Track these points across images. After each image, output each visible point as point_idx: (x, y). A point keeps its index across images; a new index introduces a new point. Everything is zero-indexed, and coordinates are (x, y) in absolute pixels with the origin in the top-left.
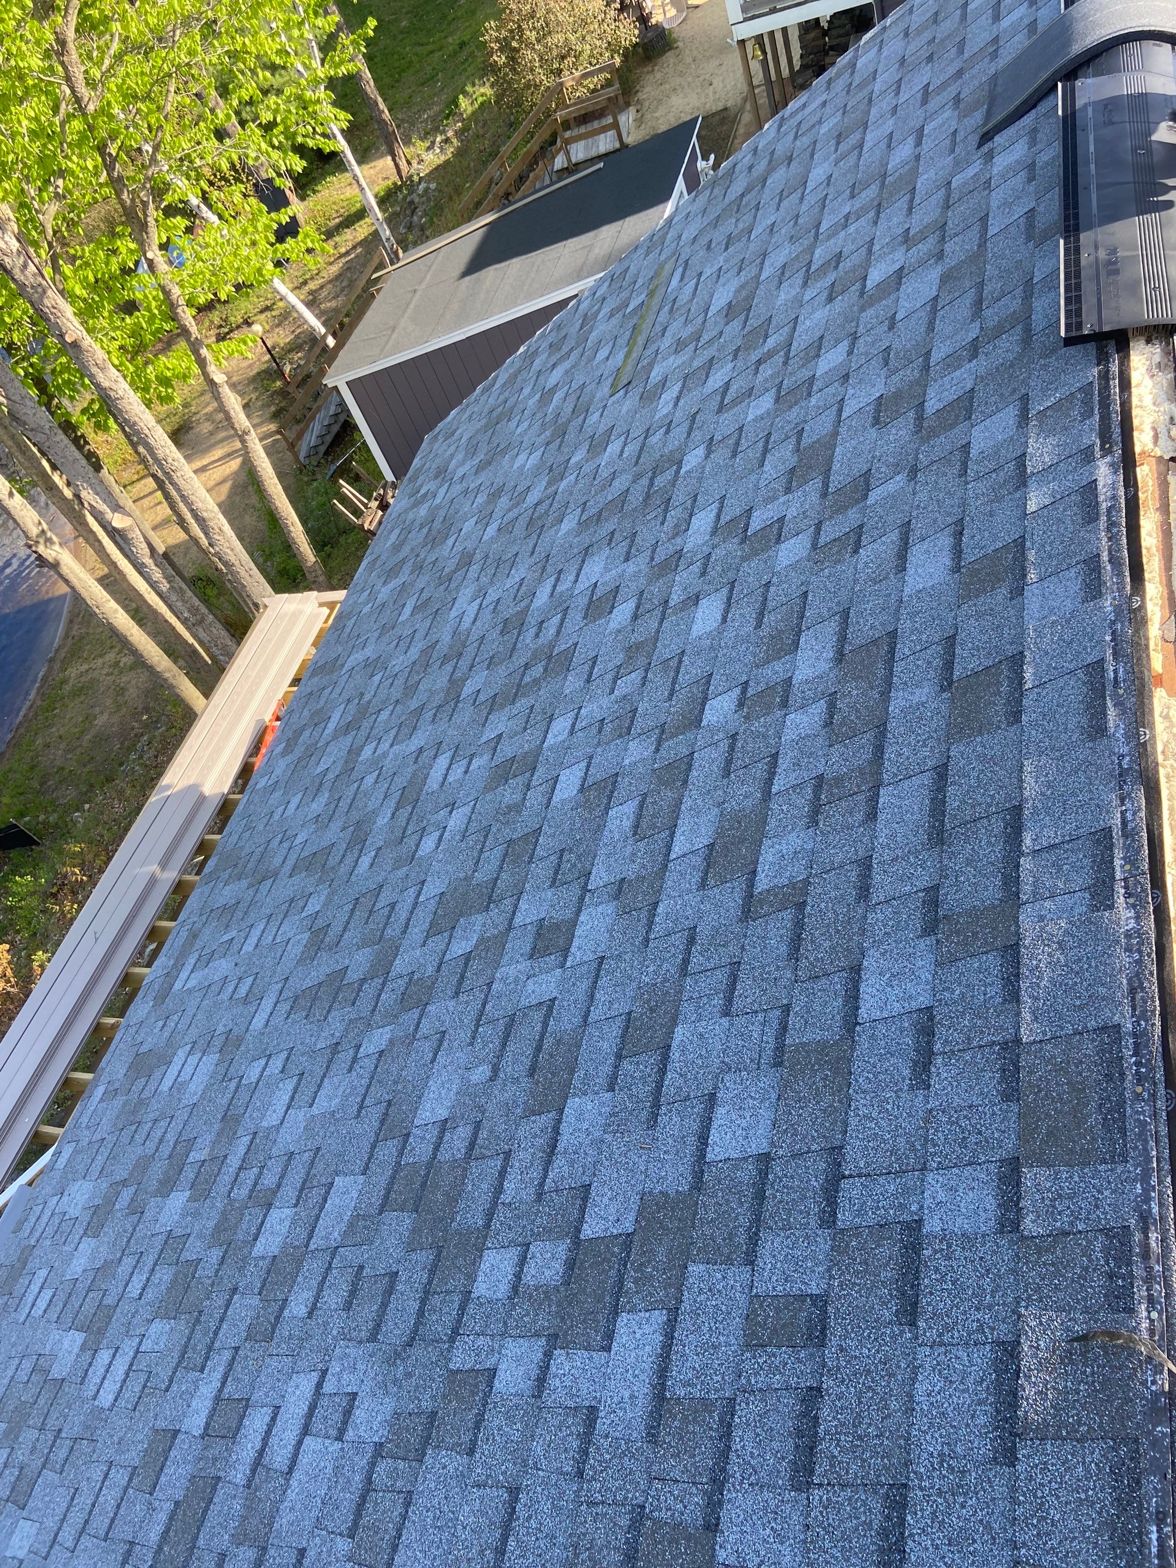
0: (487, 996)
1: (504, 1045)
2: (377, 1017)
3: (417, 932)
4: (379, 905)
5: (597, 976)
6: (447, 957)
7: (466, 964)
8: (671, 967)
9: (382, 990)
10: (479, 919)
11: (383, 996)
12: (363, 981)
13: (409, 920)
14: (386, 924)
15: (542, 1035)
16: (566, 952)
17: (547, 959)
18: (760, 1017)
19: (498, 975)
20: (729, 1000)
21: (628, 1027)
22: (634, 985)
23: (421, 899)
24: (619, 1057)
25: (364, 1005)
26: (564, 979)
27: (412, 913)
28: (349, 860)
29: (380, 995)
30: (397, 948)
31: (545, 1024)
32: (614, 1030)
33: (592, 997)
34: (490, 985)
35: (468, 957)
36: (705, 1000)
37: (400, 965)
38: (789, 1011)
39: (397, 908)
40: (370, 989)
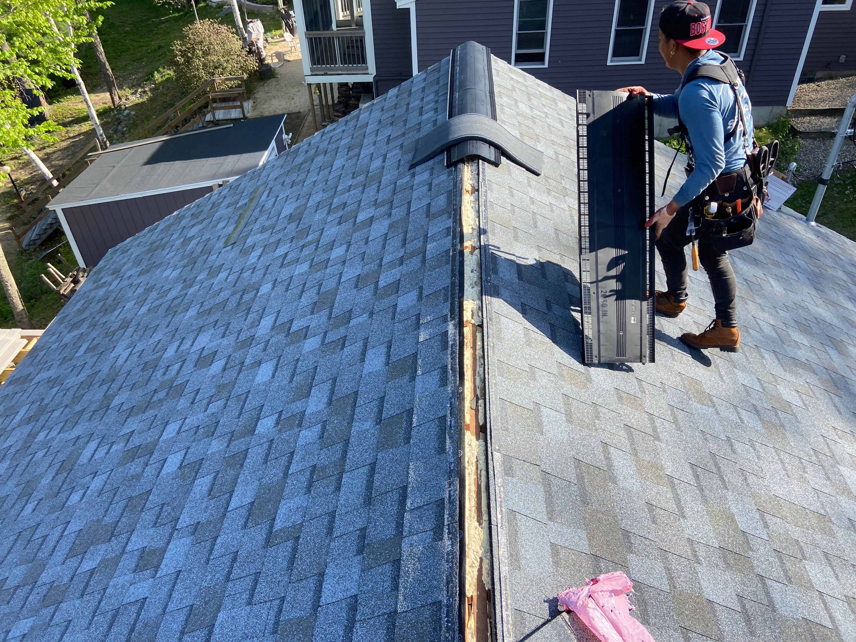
0: (102, 597)
1: (110, 628)
2: (25, 612)
3: (59, 555)
4: (36, 536)
5: (175, 583)
6: (79, 571)
7: (91, 576)
8: (220, 577)
9: (30, 594)
10: (103, 547)
11: (31, 598)
12: (18, 587)
13: (55, 547)
14: (39, 549)
15: (136, 621)
16: (157, 568)
17: (145, 572)
18: (268, 604)
19: (111, 583)
20: (252, 596)
21: (190, 614)
22: (197, 588)
23: (65, 533)
24: (183, 633)
25: (16, 603)
26: (154, 585)
27: (58, 542)
28: (18, 507)
29: (28, 597)
30: (45, 566)
31: (138, 614)
32: (181, 617)
33: (170, 596)
34: (105, 590)
35: (92, 572)
36: (238, 595)
37: (45, 577)
38: (284, 600)
39: (48, 539)
40: (21, 593)
